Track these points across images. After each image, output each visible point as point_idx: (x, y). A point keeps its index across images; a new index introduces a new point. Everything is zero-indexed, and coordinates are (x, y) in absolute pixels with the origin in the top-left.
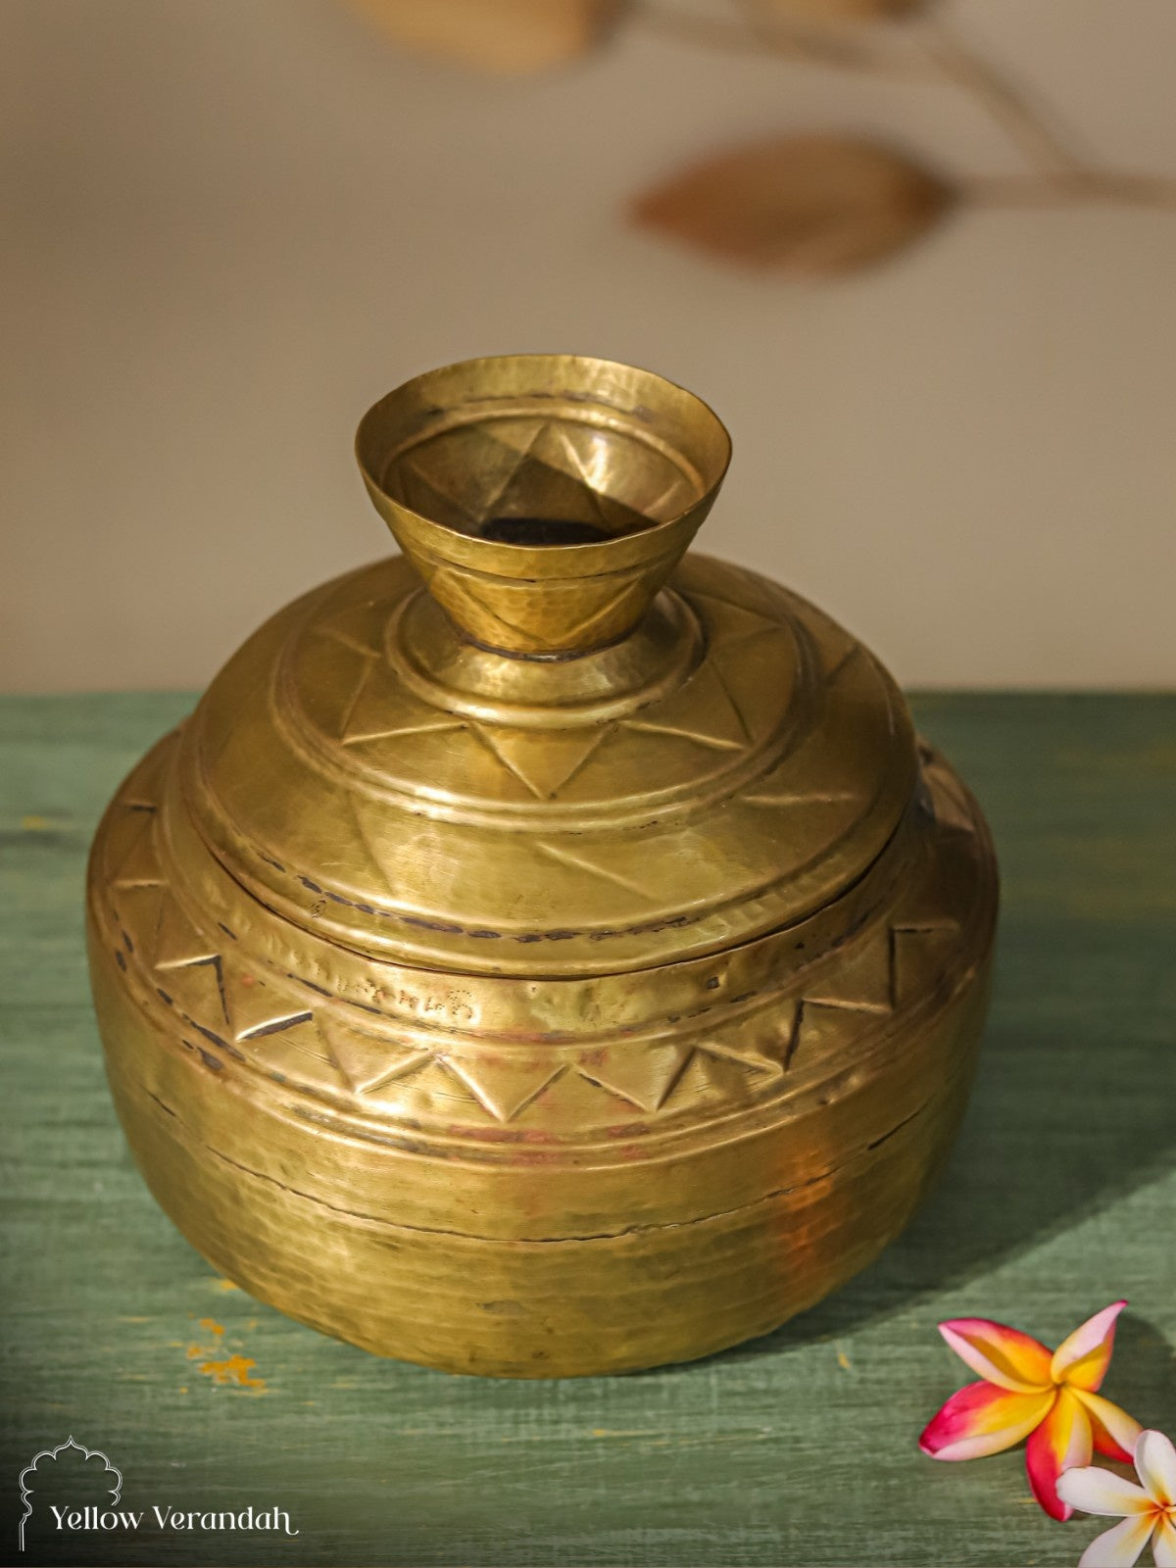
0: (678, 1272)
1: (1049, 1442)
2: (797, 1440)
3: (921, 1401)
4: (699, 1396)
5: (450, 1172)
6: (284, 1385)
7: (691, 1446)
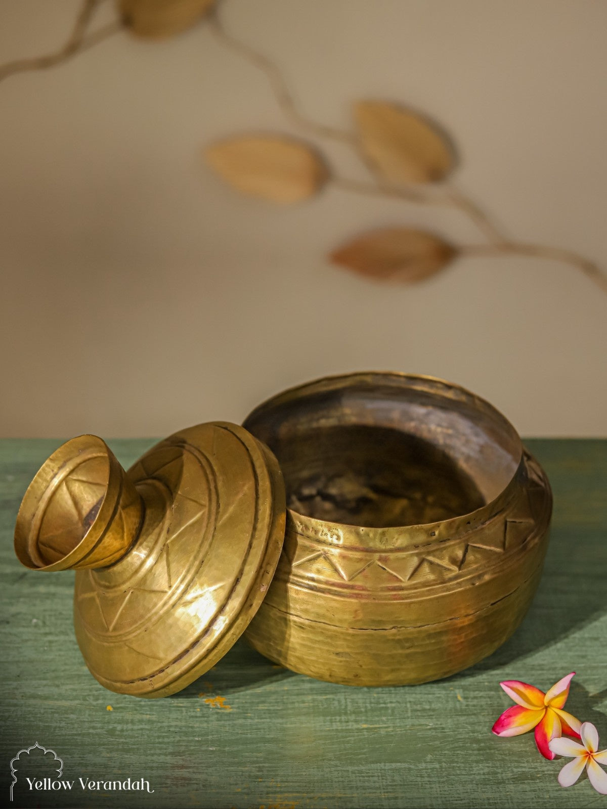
0: (412, 647)
1: (544, 729)
2: (443, 728)
3: (491, 713)
4: (403, 712)
5: (325, 599)
6: (238, 708)
7: (401, 731)
